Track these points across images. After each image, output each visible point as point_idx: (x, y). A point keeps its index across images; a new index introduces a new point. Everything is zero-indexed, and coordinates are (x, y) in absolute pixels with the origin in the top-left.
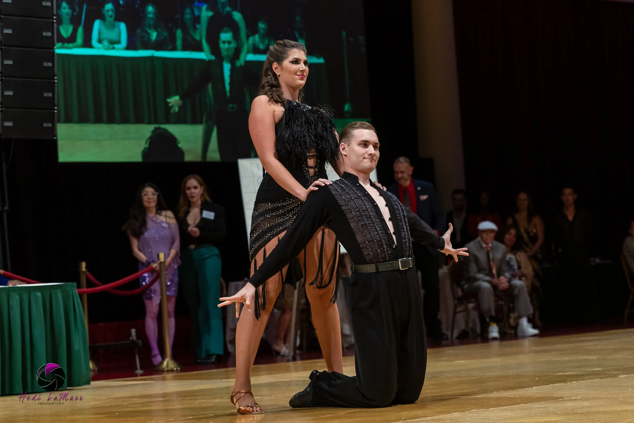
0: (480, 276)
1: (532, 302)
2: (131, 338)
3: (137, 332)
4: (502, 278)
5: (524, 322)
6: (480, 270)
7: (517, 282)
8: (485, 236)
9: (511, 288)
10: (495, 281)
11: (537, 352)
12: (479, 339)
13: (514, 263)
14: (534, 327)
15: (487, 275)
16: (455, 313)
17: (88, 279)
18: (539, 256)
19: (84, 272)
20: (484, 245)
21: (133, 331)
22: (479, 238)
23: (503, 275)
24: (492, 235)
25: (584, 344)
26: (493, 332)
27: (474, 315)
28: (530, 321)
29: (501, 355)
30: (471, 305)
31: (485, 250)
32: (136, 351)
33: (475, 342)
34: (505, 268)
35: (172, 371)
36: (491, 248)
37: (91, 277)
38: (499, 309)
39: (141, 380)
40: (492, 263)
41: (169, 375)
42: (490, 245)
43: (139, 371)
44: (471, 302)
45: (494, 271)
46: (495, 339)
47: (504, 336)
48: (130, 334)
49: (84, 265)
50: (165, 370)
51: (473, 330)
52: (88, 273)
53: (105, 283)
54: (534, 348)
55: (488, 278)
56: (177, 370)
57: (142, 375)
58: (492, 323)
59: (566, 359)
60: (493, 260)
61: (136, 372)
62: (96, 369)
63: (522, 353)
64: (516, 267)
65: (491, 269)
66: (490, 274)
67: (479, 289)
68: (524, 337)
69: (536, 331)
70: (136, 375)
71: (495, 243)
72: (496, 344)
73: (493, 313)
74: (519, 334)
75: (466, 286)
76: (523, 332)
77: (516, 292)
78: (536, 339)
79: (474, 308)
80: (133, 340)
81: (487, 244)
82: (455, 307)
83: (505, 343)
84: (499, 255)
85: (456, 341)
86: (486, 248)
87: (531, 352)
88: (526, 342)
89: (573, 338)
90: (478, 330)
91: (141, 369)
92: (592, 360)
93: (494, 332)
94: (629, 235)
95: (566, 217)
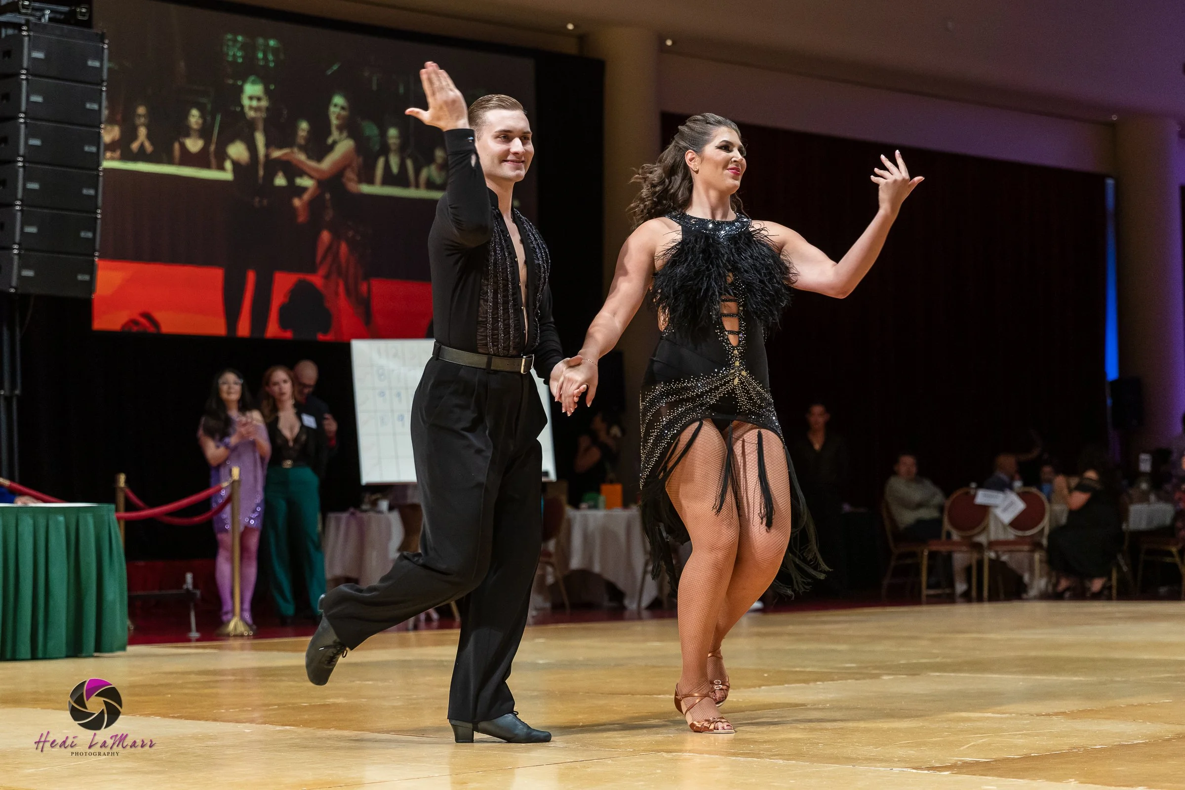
2: (185, 587)
3: (195, 579)
11: (759, 635)
16: (645, 572)
17: (127, 500)
19: (121, 489)
21: (189, 577)
25: (827, 627)
32: (192, 605)
35: (242, 636)
37: (132, 496)
39: (197, 647)
41: (237, 643)
43: (194, 634)
48: (184, 581)
49: (122, 479)
50: (233, 633)
52: (127, 490)
53: (152, 506)
54: (756, 629)
56: (248, 636)
57: (198, 640)
61: (190, 635)
62: (131, 627)
69: (758, 605)
70: (189, 640)
78: (758, 615)
80: (187, 590)
82: (646, 564)
85: (645, 613)
87: (751, 635)
89: (812, 616)
91: (198, 630)
92: (840, 652)
94: (895, 473)
95: (811, 445)
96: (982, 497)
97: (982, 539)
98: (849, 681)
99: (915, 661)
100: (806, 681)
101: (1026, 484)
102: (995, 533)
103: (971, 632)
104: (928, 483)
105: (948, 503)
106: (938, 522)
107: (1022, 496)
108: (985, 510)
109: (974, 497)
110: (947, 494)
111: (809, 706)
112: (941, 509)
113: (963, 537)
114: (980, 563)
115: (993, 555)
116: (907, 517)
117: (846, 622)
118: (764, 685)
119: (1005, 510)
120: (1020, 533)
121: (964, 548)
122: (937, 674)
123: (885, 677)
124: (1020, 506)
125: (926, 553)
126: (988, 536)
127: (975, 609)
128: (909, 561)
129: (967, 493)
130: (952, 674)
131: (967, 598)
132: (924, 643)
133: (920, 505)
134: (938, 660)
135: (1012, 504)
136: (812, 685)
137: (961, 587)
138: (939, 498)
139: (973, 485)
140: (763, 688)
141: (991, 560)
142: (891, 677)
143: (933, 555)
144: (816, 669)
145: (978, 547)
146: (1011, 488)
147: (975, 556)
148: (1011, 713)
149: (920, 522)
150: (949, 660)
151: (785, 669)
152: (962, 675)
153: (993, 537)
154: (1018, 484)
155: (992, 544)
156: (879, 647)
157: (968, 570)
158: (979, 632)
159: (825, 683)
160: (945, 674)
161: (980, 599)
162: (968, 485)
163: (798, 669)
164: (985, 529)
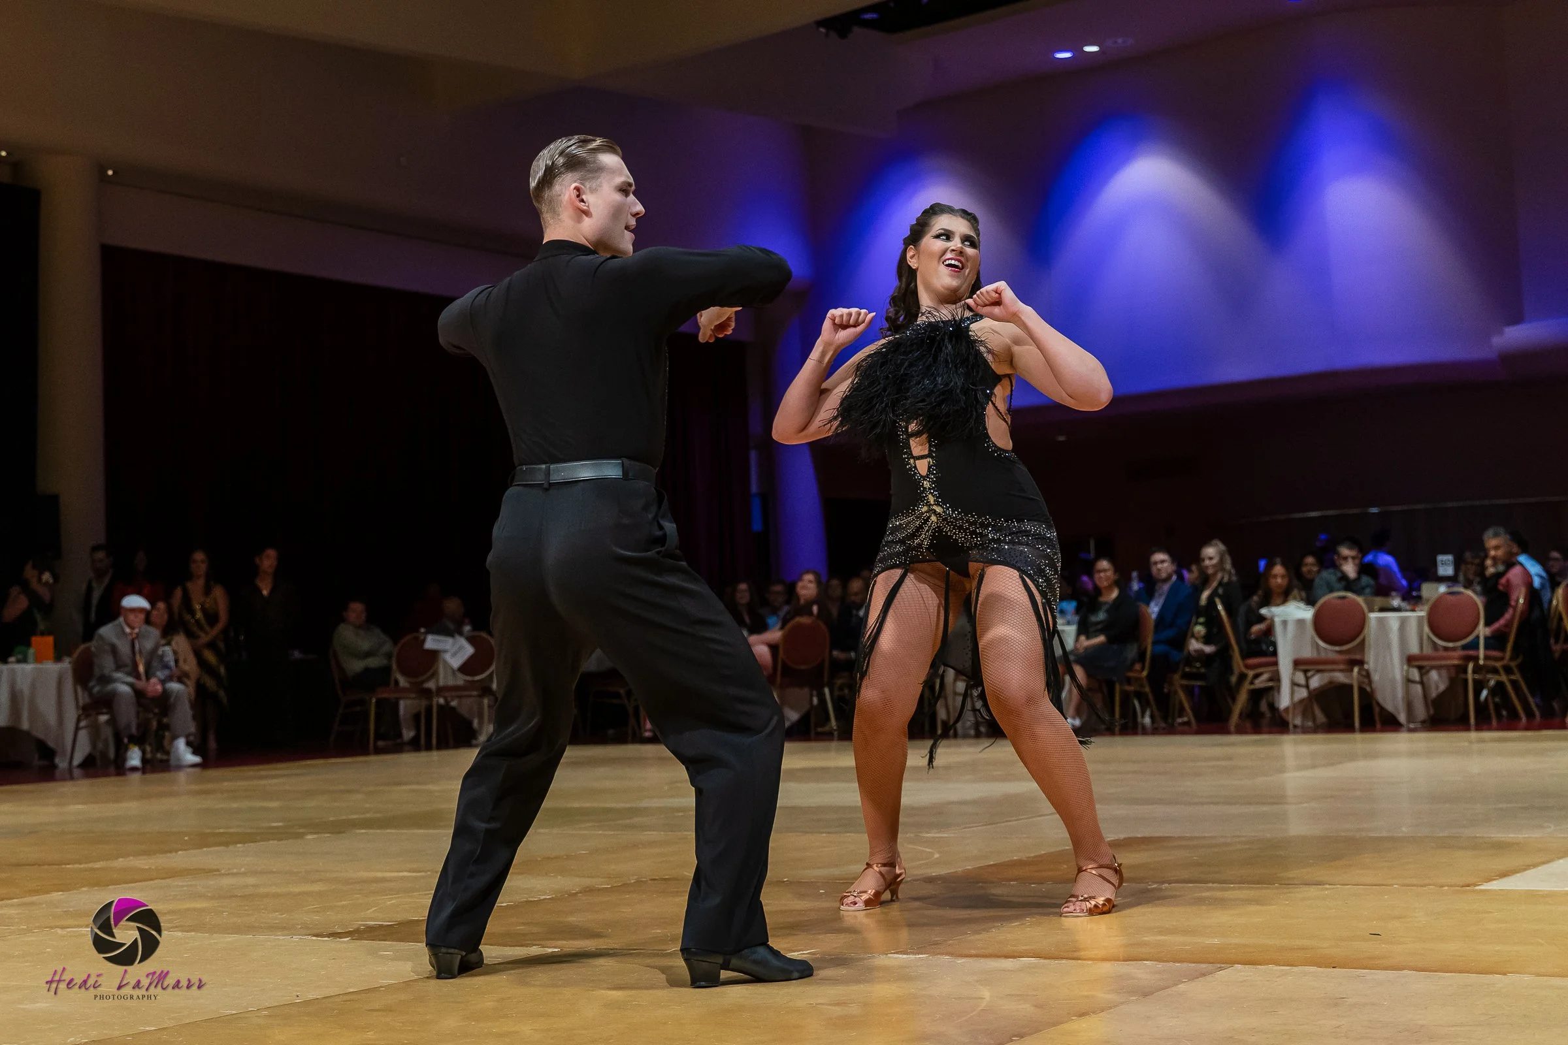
0: (119, 675)
1: (194, 718)
4: (153, 680)
5: (181, 744)
6: (119, 667)
7: (175, 686)
8: (131, 617)
9: (166, 694)
10: (141, 684)
12: (112, 769)
13: (170, 658)
14: (195, 753)
15: (129, 674)
16: (77, 728)
18: (221, 645)
20: (128, 630)
22: (121, 619)
23: (154, 675)
24: (142, 616)
25: (264, 782)
26: (132, 759)
27: (107, 733)
28: (188, 744)
29: (142, 797)
30: (103, 718)
31: (130, 638)
33: (107, 775)
34: (155, 664)
36: (137, 634)
38: (143, 726)
40: (138, 657)
42: (137, 630)
44: (103, 714)
45: (141, 668)
46: (134, 769)
47: (149, 766)
51: (104, 755)
55: (130, 679)
58: (131, 746)
59: (235, 805)
60: (140, 652)
63: (172, 794)
64: (172, 664)
65: (135, 665)
66: (135, 673)
67: (114, 694)
68: (180, 767)
69: (196, 759)
71: (145, 628)
72: (136, 776)
73: (134, 730)
74: (173, 762)
75: (96, 689)
76: (179, 759)
77: (172, 700)
78: (197, 770)
79: (108, 722)
81: (132, 628)
82: (79, 719)
83: (149, 776)
84: (149, 645)
85: (77, 772)
86: (131, 634)
87: (186, 793)
88: (182, 776)
90: (112, 754)
92: (269, 810)
93: (134, 758)
94: (343, 620)
95: (259, 591)
96: (431, 642)
97: (431, 685)
98: (271, 842)
99: (344, 817)
100: (226, 844)
101: (475, 629)
102: (444, 679)
103: (406, 784)
104: (377, 631)
105: (395, 651)
106: (386, 671)
107: (471, 640)
108: (434, 655)
109: (424, 641)
110: (395, 642)
111: (223, 872)
112: (389, 656)
113: (411, 683)
114: (429, 709)
115: (442, 701)
116: (356, 666)
117: (284, 776)
118: (181, 850)
119: (454, 655)
120: (469, 678)
121: (413, 695)
122: (363, 831)
123: (309, 837)
124: (469, 650)
125: (374, 700)
126: (437, 681)
127: (423, 757)
128: (358, 709)
129: (416, 638)
130: (378, 831)
131: (416, 745)
132: (359, 796)
133: (368, 654)
134: (368, 815)
135: (461, 648)
136: (231, 848)
137: (408, 734)
138: (388, 646)
139: (423, 630)
140: (180, 852)
141: (440, 707)
142: (315, 836)
143: (379, 702)
144: (239, 830)
145: (427, 693)
146: (461, 634)
147: (424, 703)
148: (426, 872)
149: (367, 670)
150: (378, 815)
151: (209, 831)
152: (388, 831)
153: (441, 683)
154: (467, 628)
155: (441, 690)
156: (311, 803)
157: (417, 717)
158: (418, 783)
159: (246, 845)
160: (372, 831)
161: (429, 748)
162: (417, 631)
163: (222, 831)
164: (435, 675)
